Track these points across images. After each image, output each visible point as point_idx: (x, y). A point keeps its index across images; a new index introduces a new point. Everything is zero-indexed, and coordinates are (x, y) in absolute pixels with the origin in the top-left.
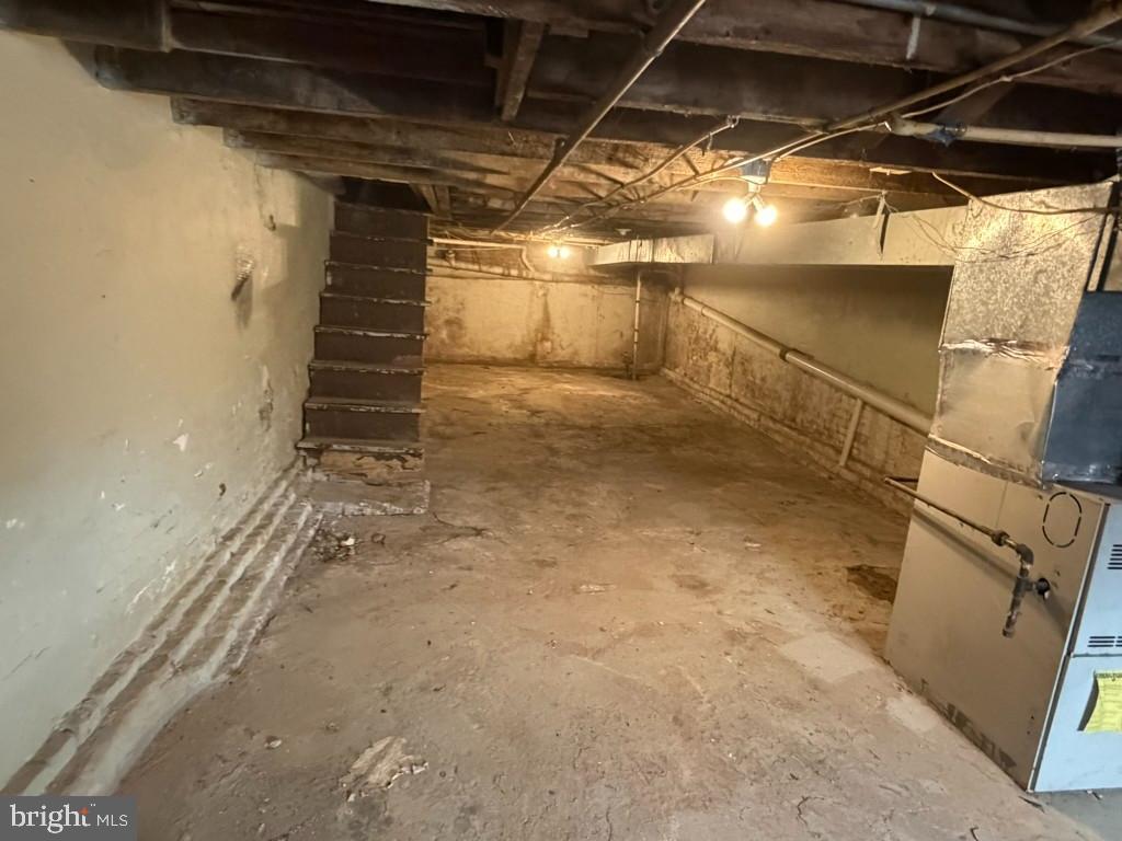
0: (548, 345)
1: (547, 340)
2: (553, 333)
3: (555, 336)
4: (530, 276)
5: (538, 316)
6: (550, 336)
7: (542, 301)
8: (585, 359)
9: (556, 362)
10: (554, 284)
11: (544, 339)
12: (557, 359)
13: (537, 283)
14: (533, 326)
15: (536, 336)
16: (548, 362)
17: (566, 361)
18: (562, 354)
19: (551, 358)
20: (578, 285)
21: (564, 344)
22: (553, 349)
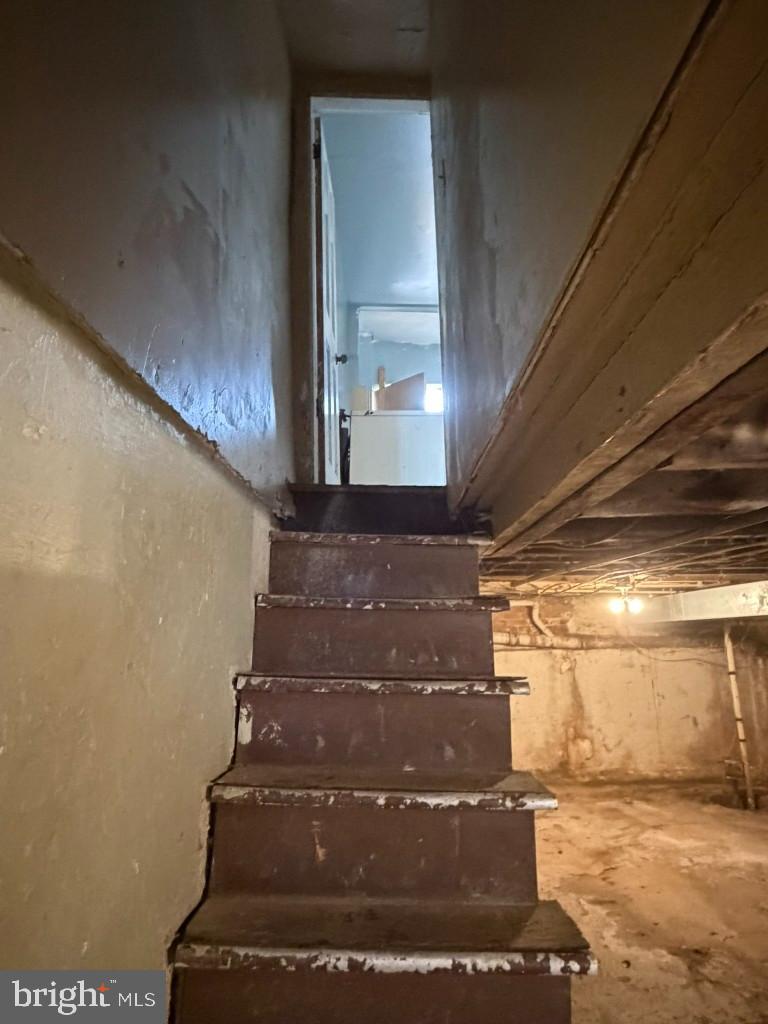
0: (585, 745)
1: (584, 738)
2: (591, 727)
3: (594, 731)
4: (548, 645)
5: (565, 701)
6: (587, 732)
7: (567, 678)
8: (646, 765)
9: (602, 773)
10: (582, 652)
11: (579, 736)
12: (602, 768)
13: (558, 652)
14: (559, 718)
15: (566, 731)
16: (589, 774)
17: (617, 770)
18: (609, 760)
19: (592, 767)
20: (617, 652)
21: (611, 743)
22: (593, 751)
